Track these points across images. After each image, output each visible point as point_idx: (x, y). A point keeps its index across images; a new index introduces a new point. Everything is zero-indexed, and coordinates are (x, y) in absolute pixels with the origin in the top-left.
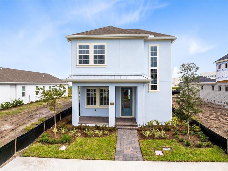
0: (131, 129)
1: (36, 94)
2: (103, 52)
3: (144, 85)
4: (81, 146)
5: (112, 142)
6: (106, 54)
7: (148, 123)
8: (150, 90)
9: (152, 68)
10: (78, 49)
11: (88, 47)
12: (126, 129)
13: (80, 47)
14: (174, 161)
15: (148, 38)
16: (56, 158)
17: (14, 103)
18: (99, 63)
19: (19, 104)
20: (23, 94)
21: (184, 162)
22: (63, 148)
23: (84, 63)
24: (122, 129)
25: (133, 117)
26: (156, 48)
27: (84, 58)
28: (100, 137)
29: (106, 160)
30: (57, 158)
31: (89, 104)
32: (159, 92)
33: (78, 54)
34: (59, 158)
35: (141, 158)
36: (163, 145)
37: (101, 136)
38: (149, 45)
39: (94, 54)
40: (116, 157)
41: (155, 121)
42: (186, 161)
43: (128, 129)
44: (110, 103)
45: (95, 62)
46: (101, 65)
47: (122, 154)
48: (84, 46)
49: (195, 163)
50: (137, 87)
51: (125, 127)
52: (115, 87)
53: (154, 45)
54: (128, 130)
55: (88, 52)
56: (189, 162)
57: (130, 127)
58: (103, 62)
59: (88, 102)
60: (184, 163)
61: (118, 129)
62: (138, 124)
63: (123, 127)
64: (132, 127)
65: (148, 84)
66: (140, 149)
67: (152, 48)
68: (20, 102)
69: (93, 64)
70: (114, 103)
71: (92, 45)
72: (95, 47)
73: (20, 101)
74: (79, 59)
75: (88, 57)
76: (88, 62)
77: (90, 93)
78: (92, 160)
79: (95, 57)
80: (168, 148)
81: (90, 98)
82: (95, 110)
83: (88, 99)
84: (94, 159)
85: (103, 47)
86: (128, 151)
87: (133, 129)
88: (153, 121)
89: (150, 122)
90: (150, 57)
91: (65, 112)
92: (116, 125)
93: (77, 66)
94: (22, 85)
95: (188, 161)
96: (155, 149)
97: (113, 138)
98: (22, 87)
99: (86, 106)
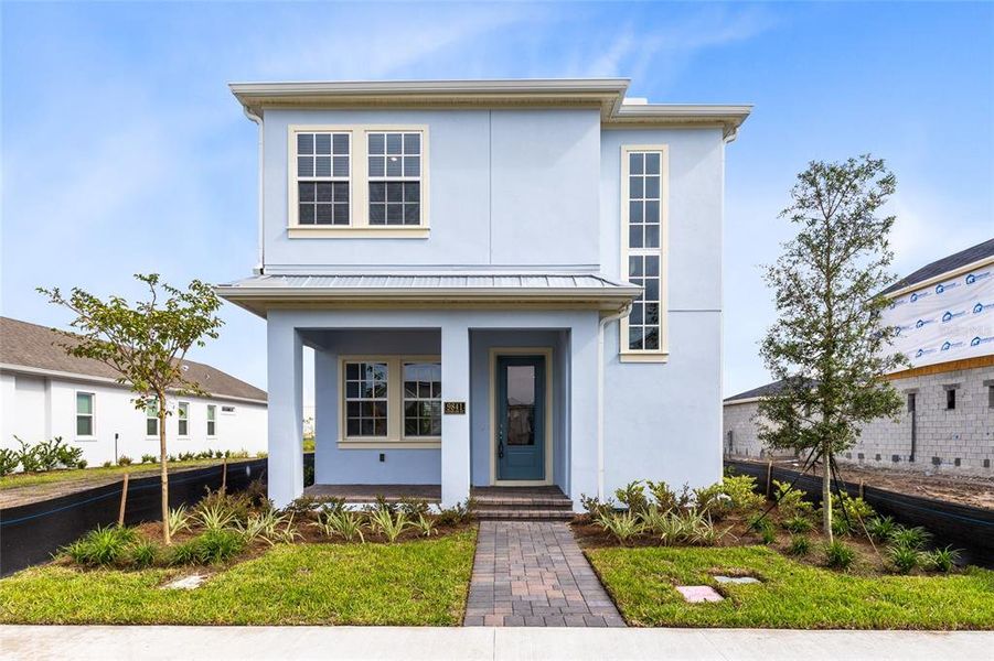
0: (541, 519)
1: (149, 434)
2: (413, 166)
3: (604, 321)
4: (286, 573)
5: (449, 557)
6: (425, 179)
7: (620, 494)
8: (625, 349)
9: (637, 252)
10: (294, 155)
11: (342, 142)
12: (520, 519)
13: (304, 142)
14: (800, 627)
15: (622, 110)
16: (121, 624)
17: (37, 457)
18: (394, 218)
19: (64, 461)
20: (85, 425)
21: (857, 628)
22: (190, 581)
23: (324, 220)
24: (499, 518)
25: (548, 482)
26: (654, 161)
27: (324, 195)
28: (396, 542)
29: (414, 625)
30: (128, 623)
31: (352, 429)
32: (665, 359)
33: (294, 179)
34: (140, 624)
35: (612, 616)
36: (712, 564)
37: (400, 538)
38: (623, 147)
39: (370, 175)
40: (471, 612)
41: (651, 486)
42: (865, 628)
43: (531, 519)
44: (446, 404)
45: (376, 217)
46: (402, 230)
47: (505, 599)
48: (323, 140)
49: (924, 636)
50: (568, 331)
51: (516, 513)
52: (467, 333)
53: (645, 146)
54: (530, 523)
55: (342, 166)
56: (884, 629)
57: (536, 513)
58: (413, 216)
59: (349, 421)
60: (859, 633)
61: (480, 519)
62: (575, 497)
63: (505, 512)
64: (546, 512)
65: (618, 316)
66: (596, 582)
67: (636, 162)
68: (69, 454)
69: (365, 224)
70: (463, 404)
71: (359, 133)
72: (375, 143)
73: (69, 450)
74: (301, 199)
75: (343, 189)
76: (342, 217)
77: (360, 381)
78: (333, 628)
79: (376, 189)
80: (739, 576)
81: (358, 402)
82: (382, 458)
83: (352, 408)
84: (344, 624)
85: (413, 142)
86: (538, 588)
87: (551, 519)
88: (639, 486)
89: (629, 488)
90: (626, 200)
91: (248, 470)
92: (471, 504)
93: (292, 235)
94: (79, 386)
95: (875, 627)
96: (674, 579)
97: (459, 544)
98: (80, 395)
99: (341, 440)
